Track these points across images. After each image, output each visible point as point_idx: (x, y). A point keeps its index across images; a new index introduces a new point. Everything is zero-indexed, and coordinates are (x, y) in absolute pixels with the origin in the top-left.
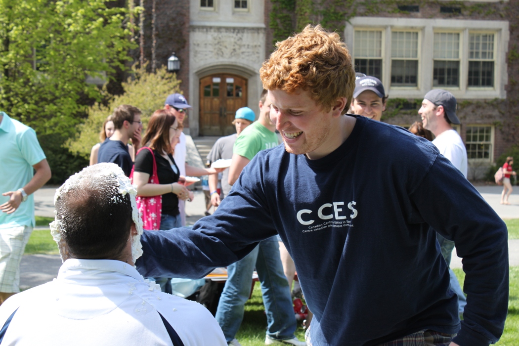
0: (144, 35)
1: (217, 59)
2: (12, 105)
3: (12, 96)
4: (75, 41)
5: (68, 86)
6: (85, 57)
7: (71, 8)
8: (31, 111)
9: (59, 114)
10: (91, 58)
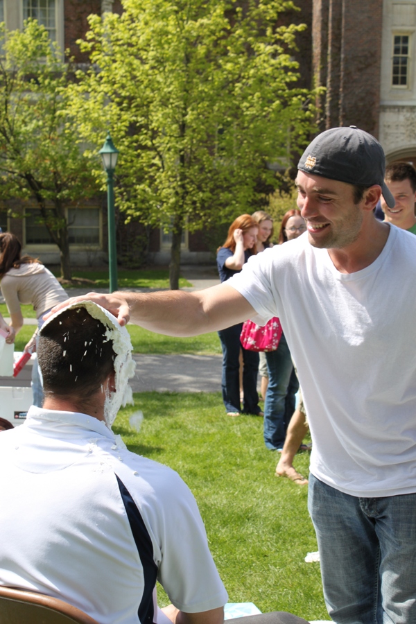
0: (330, 117)
1: (410, 141)
2: (187, 193)
3: (188, 183)
4: (252, 126)
5: (244, 173)
6: (261, 142)
7: (249, 89)
8: (206, 199)
9: (234, 202)
10: (267, 143)
